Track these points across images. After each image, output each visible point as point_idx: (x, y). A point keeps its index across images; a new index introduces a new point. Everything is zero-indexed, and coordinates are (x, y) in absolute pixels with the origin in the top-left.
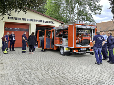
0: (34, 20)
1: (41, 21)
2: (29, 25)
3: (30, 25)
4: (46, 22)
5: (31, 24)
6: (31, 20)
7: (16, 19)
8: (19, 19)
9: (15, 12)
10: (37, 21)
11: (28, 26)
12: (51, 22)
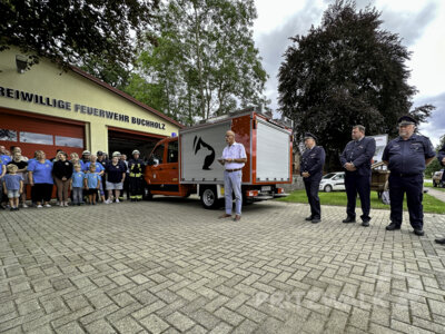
0: (102, 113)
1: (125, 118)
2: (84, 128)
3: (87, 126)
4: (139, 122)
5: (89, 123)
6: (91, 111)
7: (27, 97)
8: (39, 100)
9: (19, 72)
10: (110, 115)
11: (81, 129)
12: (157, 126)
